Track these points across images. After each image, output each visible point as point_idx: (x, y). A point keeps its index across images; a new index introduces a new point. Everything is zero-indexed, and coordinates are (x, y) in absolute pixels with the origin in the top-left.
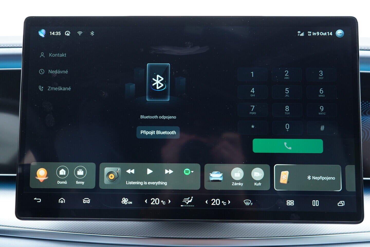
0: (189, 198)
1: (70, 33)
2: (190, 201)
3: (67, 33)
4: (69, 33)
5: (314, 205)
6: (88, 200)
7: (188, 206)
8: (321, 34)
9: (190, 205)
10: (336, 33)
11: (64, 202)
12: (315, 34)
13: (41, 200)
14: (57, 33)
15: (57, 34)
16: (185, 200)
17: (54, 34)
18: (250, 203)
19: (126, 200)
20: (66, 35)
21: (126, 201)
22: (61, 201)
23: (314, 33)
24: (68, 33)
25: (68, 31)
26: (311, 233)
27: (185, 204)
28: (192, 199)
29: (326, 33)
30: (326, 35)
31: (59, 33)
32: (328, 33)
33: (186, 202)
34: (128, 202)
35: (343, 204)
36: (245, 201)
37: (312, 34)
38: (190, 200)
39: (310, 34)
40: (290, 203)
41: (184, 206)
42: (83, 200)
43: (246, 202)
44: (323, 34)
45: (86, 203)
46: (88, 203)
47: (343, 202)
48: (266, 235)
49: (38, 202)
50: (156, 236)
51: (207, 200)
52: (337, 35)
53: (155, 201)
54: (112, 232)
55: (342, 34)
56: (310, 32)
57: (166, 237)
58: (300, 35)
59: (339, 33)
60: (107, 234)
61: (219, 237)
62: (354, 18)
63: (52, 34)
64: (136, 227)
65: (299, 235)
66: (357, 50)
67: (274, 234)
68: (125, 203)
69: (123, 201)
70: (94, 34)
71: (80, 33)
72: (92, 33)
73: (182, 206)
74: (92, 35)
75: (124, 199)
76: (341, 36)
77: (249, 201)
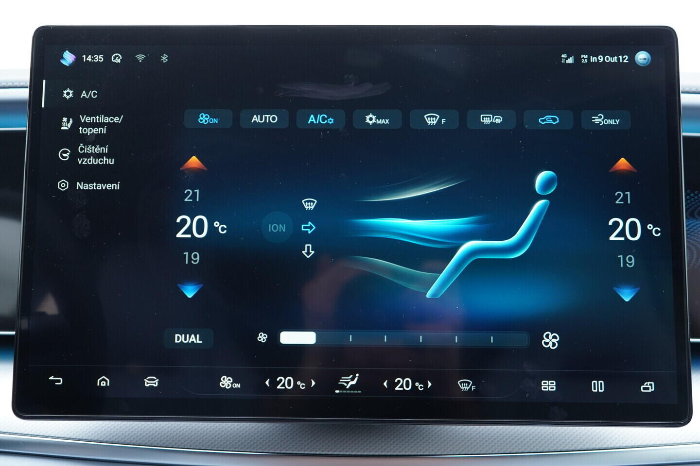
0: (351, 376)
1: (121, 58)
2: (354, 382)
3: (115, 58)
4: (120, 57)
5: (595, 389)
6: (154, 380)
7: (348, 392)
8: (608, 59)
9: (354, 390)
10: (636, 58)
12: (595, 59)
13: (63, 381)
14: (96, 57)
16: (343, 381)
17: (90, 60)
19: (229, 380)
20: (113, 61)
22: (102, 383)
25: (117, 54)
27: (343, 387)
28: (356, 378)
29: (616, 58)
31: (100, 58)
33: (345, 385)
34: (232, 384)
35: (652, 389)
36: (461, 383)
37: (589, 59)
39: (586, 60)
41: (341, 392)
42: (145, 380)
43: (463, 384)
45: (150, 386)
46: (155, 387)
47: (651, 385)
48: (507, 449)
49: (56, 384)
50: (288, 452)
51: (387, 381)
52: (637, 62)
53: (284, 383)
54: (200, 443)
55: (647, 59)
56: (586, 57)
57: (306, 452)
58: (567, 62)
59: (642, 57)
60: (192, 447)
61: (403, 453)
62: (670, 29)
63: (87, 59)
64: (249, 434)
65: (565, 449)
66: (677, 89)
67: (517, 448)
68: (227, 385)
69: (223, 382)
70: (167, 60)
71: (140, 57)
72: (165, 58)
73: (337, 391)
74: (164, 62)
75: (224, 379)
76: (645, 63)
77: (469, 383)
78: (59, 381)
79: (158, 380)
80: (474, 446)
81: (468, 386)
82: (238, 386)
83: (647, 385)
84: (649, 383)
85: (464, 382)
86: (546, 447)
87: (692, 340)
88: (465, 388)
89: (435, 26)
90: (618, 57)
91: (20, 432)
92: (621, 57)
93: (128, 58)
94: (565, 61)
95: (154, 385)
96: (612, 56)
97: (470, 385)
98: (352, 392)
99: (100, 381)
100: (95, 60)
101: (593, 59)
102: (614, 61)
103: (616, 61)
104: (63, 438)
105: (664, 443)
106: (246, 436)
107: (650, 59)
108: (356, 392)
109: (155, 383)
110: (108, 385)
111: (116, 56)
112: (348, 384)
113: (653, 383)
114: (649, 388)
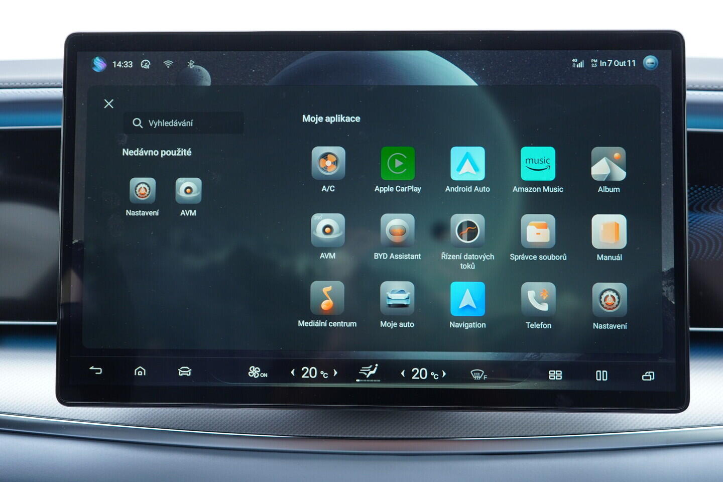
0: (371, 366)
1: (150, 64)
2: (374, 372)
3: (144, 64)
4: (148, 63)
5: (599, 378)
6: (187, 370)
7: (368, 381)
8: (616, 63)
9: (374, 379)
10: (643, 63)
11: (145, 374)
12: (604, 64)
13: (102, 371)
14: (126, 63)
15: (126, 66)
16: (363, 371)
17: (120, 66)
18: (482, 375)
19: (257, 370)
20: (142, 67)
21: (257, 372)
22: (139, 372)
23: (603, 62)
24: (146, 64)
25: (146, 60)
26: (595, 429)
27: (363, 377)
28: (376, 368)
29: (625, 62)
30: (625, 65)
31: (129, 64)
32: (629, 61)
33: (366, 374)
34: (260, 373)
35: (652, 377)
36: (473, 373)
37: (598, 63)
38: (372, 369)
39: (595, 64)
40: (555, 375)
41: (362, 380)
42: (179, 370)
43: (475, 374)
44: (619, 64)
45: (183, 375)
46: (188, 375)
47: (651, 374)
48: (512, 432)
49: (96, 373)
53: (309, 373)
54: (231, 428)
56: (596, 61)
58: (577, 67)
60: (222, 431)
61: (420, 436)
62: (677, 34)
63: (118, 65)
64: (275, 418)
65: (571, 432)
66: (683, 93)
67: (527, 431)
68: (255, 375)
69: (251, 372)
70: (194, 66)
71: (168, 63)
72: (191, 64)
73: (358, 380)
74: (191, 68)
75: (252, 369)
76: (652, 67)
77: (481, 373)
78: (99, 371)
79: (191, 370)
80: (486, 430)
81: (480, 376)
82: (265, 375)
83: (648, 374)
84: (649, 372)
85: (476, 372)
86: (554, 430)
87: (691, 329)
88: (477, 377)
91: (62, 417)
94: (576, 65)
96: (621, 61)
98: (372, 381)
99: (137, 371)
100: (124, 66)
101: (602, 64)
104: (102, 422)
106: (272, 421)
108: (375, 381)
109: (188, 373)
111: (145, 62)
112: (368, 374)
113: (653, 373)
114: (649, 377)
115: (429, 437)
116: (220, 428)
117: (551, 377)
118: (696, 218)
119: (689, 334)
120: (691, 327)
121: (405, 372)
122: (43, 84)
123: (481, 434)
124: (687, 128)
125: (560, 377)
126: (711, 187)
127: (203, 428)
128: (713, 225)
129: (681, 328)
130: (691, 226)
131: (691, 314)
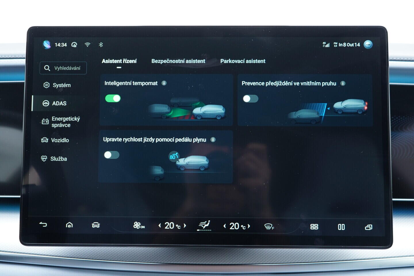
0: (206, 222)
1: (77, 45)
2: (207, 225)
3: (73, 45)
4: (76, 44)
5: (340, 229)
7: (204, 230)
8: (348, 45)
9: (207, 229)
10: (364, 44)
12: (341, 45)
13: (47, 225)
16: (201, 224)
17: (59, 46)
20: (72, 46)
24: (75, 44)
25: (74, 42)
26: (338, 258)
27: (201, 228)
28: (209, 223)
29: (353, 44)
34: (140, 226)
35: (371, 228)
36: (266, 225)
37: (338, 45)
38: (206, 223)
39: (336, 45)
40: (314, 227)
41: (200, 230)
42: (92, 224)
43: (267, 226)
44: (350, 45)
47: (370, 226)
48: (289, 261)
49: (43, 226)
50: (171, 263)
51: (225, 224)
52: (365, 47)
53: (169, 225)
54: (123, 258)
55: (370, 45)
56: (336, 43)
57: (181, 263)
58: (326, 47)
59: (368, 43)
60: (118, 260)
61: (238, 263)
62: (383, 28)
63: (58, 45)
64: (150, 253)
65: (324, 261)
66: (387, 62)
67: (298, 260)
68: (137, 227)
69: (135, 225)
70: (102, 46)
71: (88, 44)
72: (101, 45)
73: (198, 230)
74: (101, 47)
75: (136, 223)
76: (369, 47)
77: (270, 225)
78: (45, 225)
79: (99, 224)
80: (274, 259)
81: (270, 227)
82: (143, 227)
83: (368, 226)
84: (369, 225)
85: (268, 225)
86: (313, 259)
87: (393, 199)
88: (268, 228)
89: (252, 26)
90: (354, 43)
91: (23, 252)
92: (356, 43)
93: (81, 45)
94: (325, 46)
95: (97, 227)
96: (351, 43)
97: (271, 226)
98: (206, 230)
99: (68, 225)
100: (62, 46)
101: (340, 45)
102: (352, 46)
103: (353, 46)
104: (47, 255)
105: (379, 257)
106: (148, 254)
107: (372, 44)
108: (208, 230)
109: (98, 226)
110: (72, 227)
111: (74, 44)
112: (204, 226)
113: (372, 225)
114: (369, 228)
115: (240, 263)
116: (117, 259)
117: (312, 228)
118: (395, 135)
119: (392, 203)
120: (394, 198)
121: (226, 225)
122: (15, 56)
123: (271, 262)
124: (390, 82)
125: (317, 228)
126: (404, 117)
127: (107, 259)
128: (405, 139)
129: (387, 199)
130: (393, 139)
131: (393, 191)
